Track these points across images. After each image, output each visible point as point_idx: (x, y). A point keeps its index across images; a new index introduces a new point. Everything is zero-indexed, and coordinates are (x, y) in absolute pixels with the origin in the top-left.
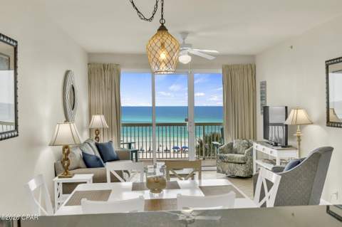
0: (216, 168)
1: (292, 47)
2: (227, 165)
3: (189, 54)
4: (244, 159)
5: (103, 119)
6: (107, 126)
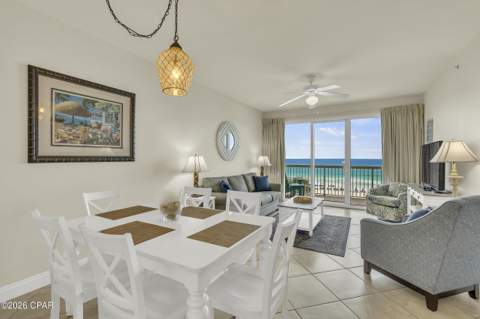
0: (365, 208)
1: (458, 67)
2: (376, 207)
4: (394, 202)
5: (266, 159)
6: (269, 164)
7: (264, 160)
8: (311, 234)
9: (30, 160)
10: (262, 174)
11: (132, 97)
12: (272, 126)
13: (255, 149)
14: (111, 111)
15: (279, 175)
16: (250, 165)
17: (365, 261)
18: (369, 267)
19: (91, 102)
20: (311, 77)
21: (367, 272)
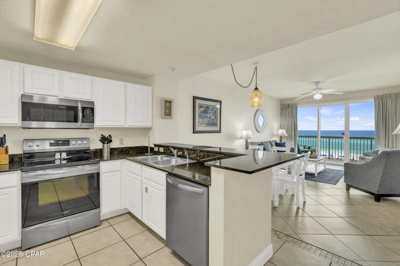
3: (321, 94)
5: (284, 131)
6: (286, 135)
7: (282, 132)
8: (316, 175)
9: (194, 133)
10: (281, 140)
11: (220, 102)
12: (288, 109)
13: (275, 124)
14: (214, 110)
15: (293, 142)
16: (273, 136)
17: (347, 184)
18: (348, 187)
19: (208, 107)
20: (317, 83)
21: (348, 189)
